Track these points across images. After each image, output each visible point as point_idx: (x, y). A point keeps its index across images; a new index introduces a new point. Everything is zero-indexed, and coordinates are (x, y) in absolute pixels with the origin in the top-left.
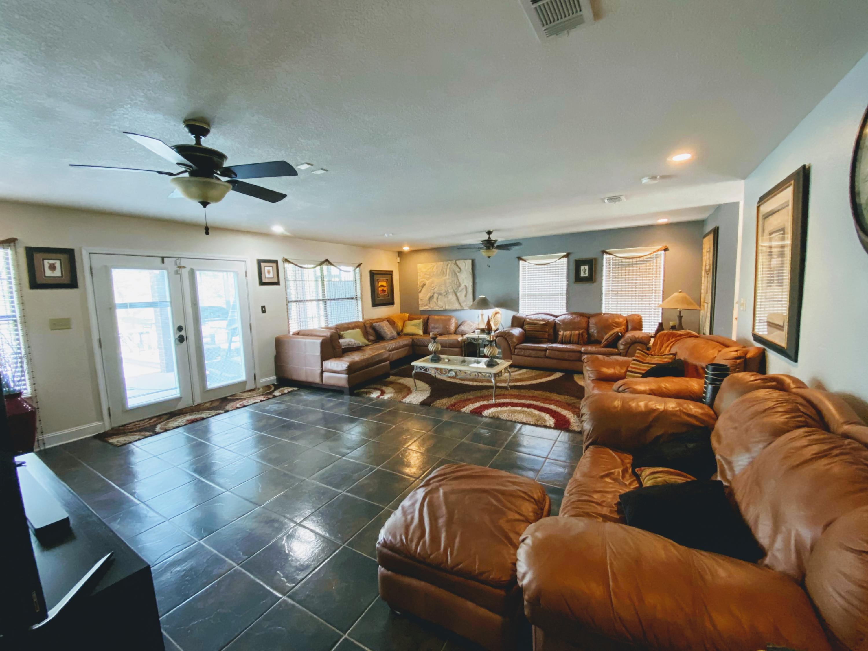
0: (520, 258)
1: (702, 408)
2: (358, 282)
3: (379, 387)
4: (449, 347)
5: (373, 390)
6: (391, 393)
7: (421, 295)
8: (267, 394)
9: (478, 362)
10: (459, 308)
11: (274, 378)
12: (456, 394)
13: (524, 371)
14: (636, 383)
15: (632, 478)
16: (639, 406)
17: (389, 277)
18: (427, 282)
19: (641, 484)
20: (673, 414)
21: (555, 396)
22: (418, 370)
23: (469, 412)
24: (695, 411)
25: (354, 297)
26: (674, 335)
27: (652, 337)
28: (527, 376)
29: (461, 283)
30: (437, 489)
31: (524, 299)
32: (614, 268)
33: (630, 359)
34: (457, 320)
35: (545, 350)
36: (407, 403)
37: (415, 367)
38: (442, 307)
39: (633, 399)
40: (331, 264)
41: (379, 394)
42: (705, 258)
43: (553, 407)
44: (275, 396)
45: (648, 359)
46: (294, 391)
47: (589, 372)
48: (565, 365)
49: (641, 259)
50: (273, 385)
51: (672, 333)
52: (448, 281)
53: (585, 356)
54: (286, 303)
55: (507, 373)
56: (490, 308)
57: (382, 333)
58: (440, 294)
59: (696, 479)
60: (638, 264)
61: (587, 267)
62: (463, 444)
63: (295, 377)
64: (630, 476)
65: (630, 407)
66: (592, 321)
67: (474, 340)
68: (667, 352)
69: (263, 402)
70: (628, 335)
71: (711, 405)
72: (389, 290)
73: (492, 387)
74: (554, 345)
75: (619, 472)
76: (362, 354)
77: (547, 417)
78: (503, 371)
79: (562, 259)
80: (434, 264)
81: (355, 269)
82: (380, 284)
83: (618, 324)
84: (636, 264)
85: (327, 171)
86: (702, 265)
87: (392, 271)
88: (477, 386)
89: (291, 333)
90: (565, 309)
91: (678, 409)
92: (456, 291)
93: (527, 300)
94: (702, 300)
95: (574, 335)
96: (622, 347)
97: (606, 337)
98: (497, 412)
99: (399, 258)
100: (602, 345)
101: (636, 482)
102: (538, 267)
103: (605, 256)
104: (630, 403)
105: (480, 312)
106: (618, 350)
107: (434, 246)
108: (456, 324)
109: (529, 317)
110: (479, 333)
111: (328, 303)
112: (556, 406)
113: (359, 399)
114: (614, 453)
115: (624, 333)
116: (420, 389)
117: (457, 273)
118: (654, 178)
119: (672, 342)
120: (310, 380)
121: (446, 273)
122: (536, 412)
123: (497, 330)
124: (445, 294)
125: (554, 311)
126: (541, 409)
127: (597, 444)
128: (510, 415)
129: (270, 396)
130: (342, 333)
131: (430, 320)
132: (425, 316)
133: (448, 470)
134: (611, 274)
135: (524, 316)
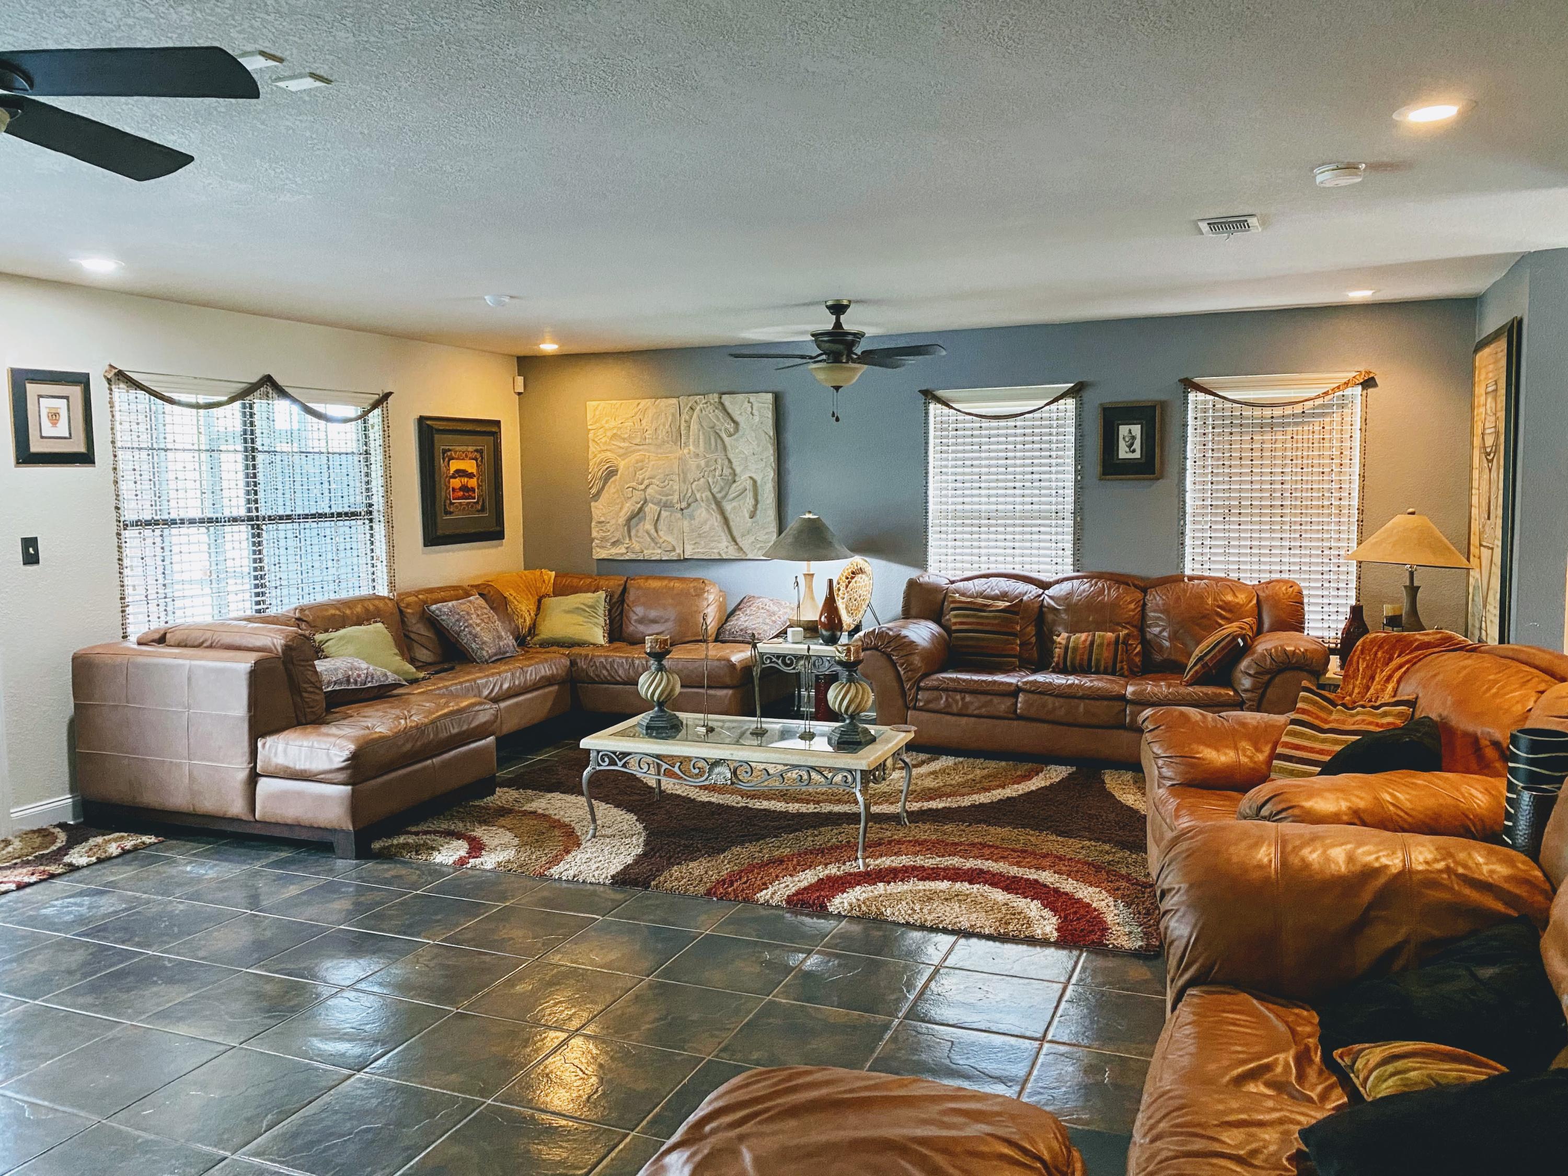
0: (929, 395)
1: (1510, 862)
2: (377, 457)
3: (459, 826)
4: (709, 687)
5: (441, 840)
6: (505, 847)
7: (599, 509)
8: (40, 860)
9: (808, 736)
10: (732, 553)
11: (65, 800)
12: (734, 843)
13: (946, 762)
14: (1311, 794)
15: (1326, 1079)
16: (1328, 860)
17: (485, 443)
18: (622, 464)
19: (1354, 1095)
20: (1430, 881)
21: (1052, 843)
22: (605, 766)
23: (784, 904)
24: (1492, 872)
25: (362, 509)
26: (1403, 646)
27: (1333, 651)
28: (958, 779)
29: (738, 470)
30: (729, 1152)
31: (943, 529)
32: (1219, 434)
33: (1280, 719)
34: (724, 594)
35: (1015, 691)
36: (567, 881)
37: (593, 755)
38: (674, 550)
39: (1313, 839)
40: (281, 392)
41: (463, 853)
42: (1480, 412)
43: (1047, 877)
44: (73, 868)
45: (1334, 716)
46: (146, 846)
47: (1160, 762)
48: (1077, 741)
49: (1298, 409)
50: (63, 826)
51: (1399, 640)
52: (692, 463)
53: (1148, 712)
54: (115, 530)
55: (902, 768)
56: (838, 558)
57: (465, 639)
58: (667, 505)
59: (1506, 1070)
60: (1289, 424)
61: (1136, 429)
62: (770, 1009)
63: (150, 799)
64: (1320, 1073)
65: (1306, 866)
66: (1156, 599)
67: (784, 662)
68: (1386, 697)
69: (28, 890)
70: (1267, 644)
71: (1533, 851)
72: (485, 487)
73: (853, 818)
74: (1040, 678)
75: (1287, 1064)
76: (398, 712)
77: (1032, 908)
78: (889, 763)
79: (1062, 401)
80: (644, 403)
81: (366, 413)
82: (455, 466)
83: (1233, 612)
84: (1283, 425)
85: (327, 81)
86: (1472, 434)
87: (498, 423)
88: (800, 815)
89: (133, 638)
90: (1070, 560)
91: (1441, 865)
92: (719, 496)
93: (951, 529)
94: (1475, 540)
95: (1101, 645)
96: (1247, 683)
97: (1197, 652)
98: (876, 898)
99: (520, 380)
100: (1187, 677)
101: (1339, 1091)
102: (985, 423)
103: (1192, 396)
104: (1305, 852)
105: (802, 567)
106: (1235, 691)
107: (644, 344)
108: (722, 607)
109: (960, 585)
110: (800, 638)
111: (269, 532)
112: (1060, 873)
113: (387, 870)
114: (1262, 1005)
115: (1253, 639)
116: (609, 832)
117: (724, 435)
118: (1351, 167)
119: (1401, 667)
120: (208, 805)
121: (688, 437)
122: (999, 895)
123: (857, 629)
124: (684, 505)
125: (1035, 567)
126: (1012, 885)
127: (1212, 983)
128: (917, 907)
129: (53, 869)
130: (319, 637)
131: (632, 596)
132: (615, 583)
133: (759, 1089)
134: (1210, 454)
135: (943, 582)
